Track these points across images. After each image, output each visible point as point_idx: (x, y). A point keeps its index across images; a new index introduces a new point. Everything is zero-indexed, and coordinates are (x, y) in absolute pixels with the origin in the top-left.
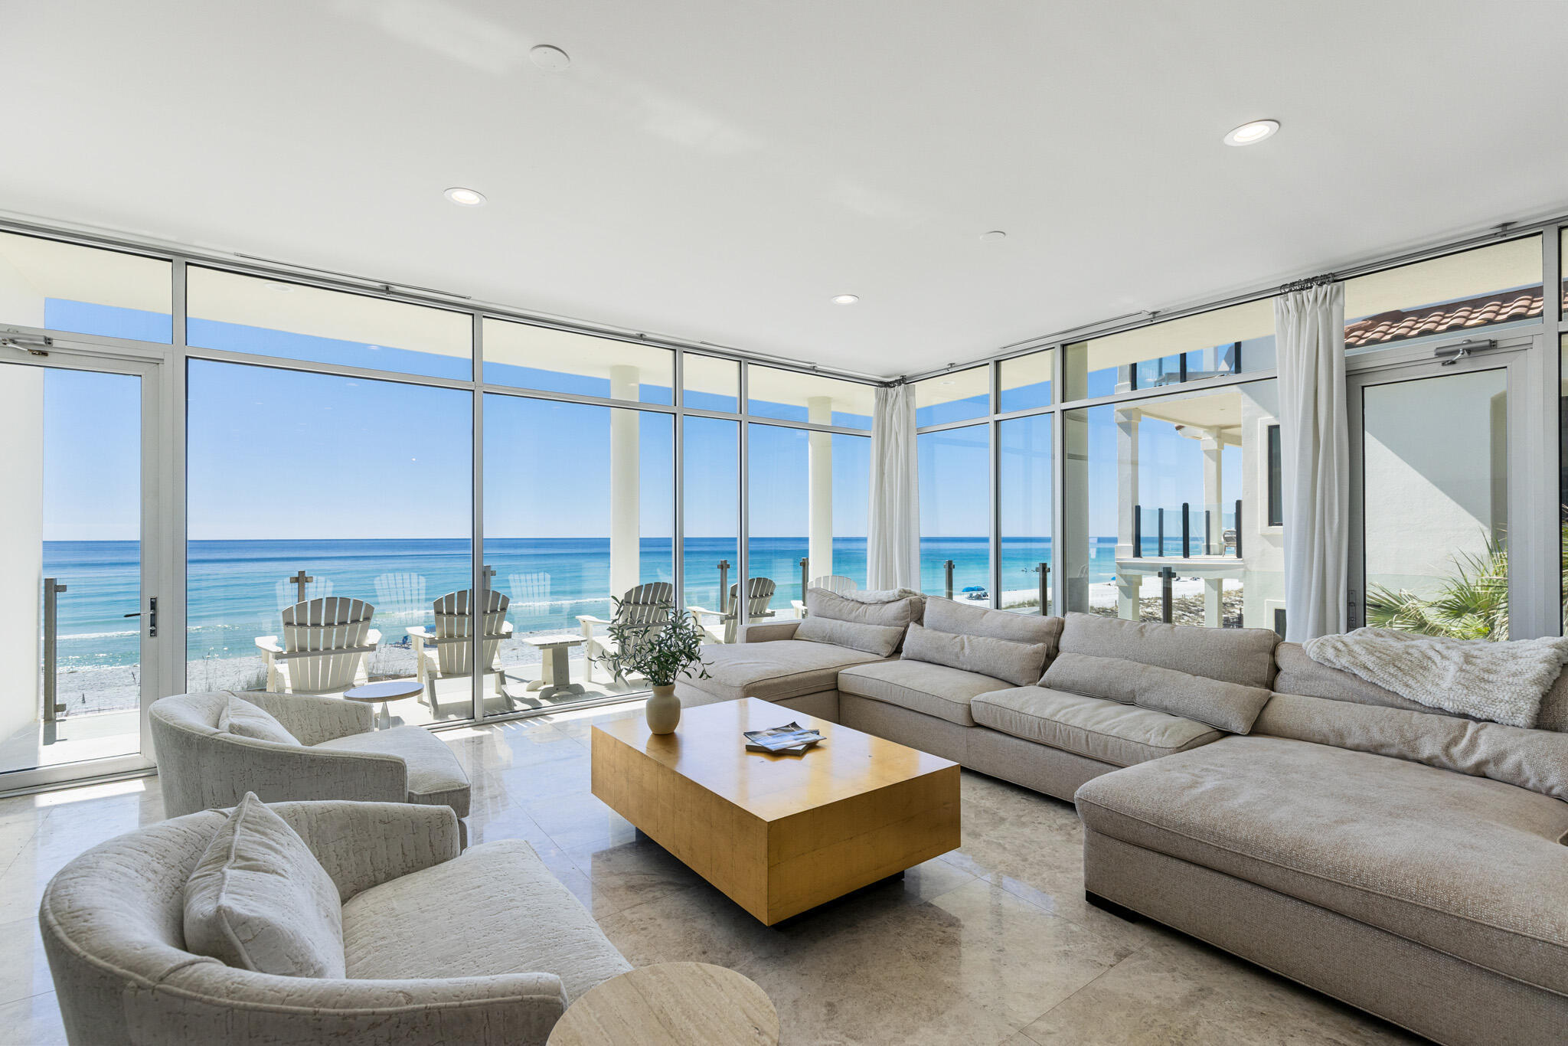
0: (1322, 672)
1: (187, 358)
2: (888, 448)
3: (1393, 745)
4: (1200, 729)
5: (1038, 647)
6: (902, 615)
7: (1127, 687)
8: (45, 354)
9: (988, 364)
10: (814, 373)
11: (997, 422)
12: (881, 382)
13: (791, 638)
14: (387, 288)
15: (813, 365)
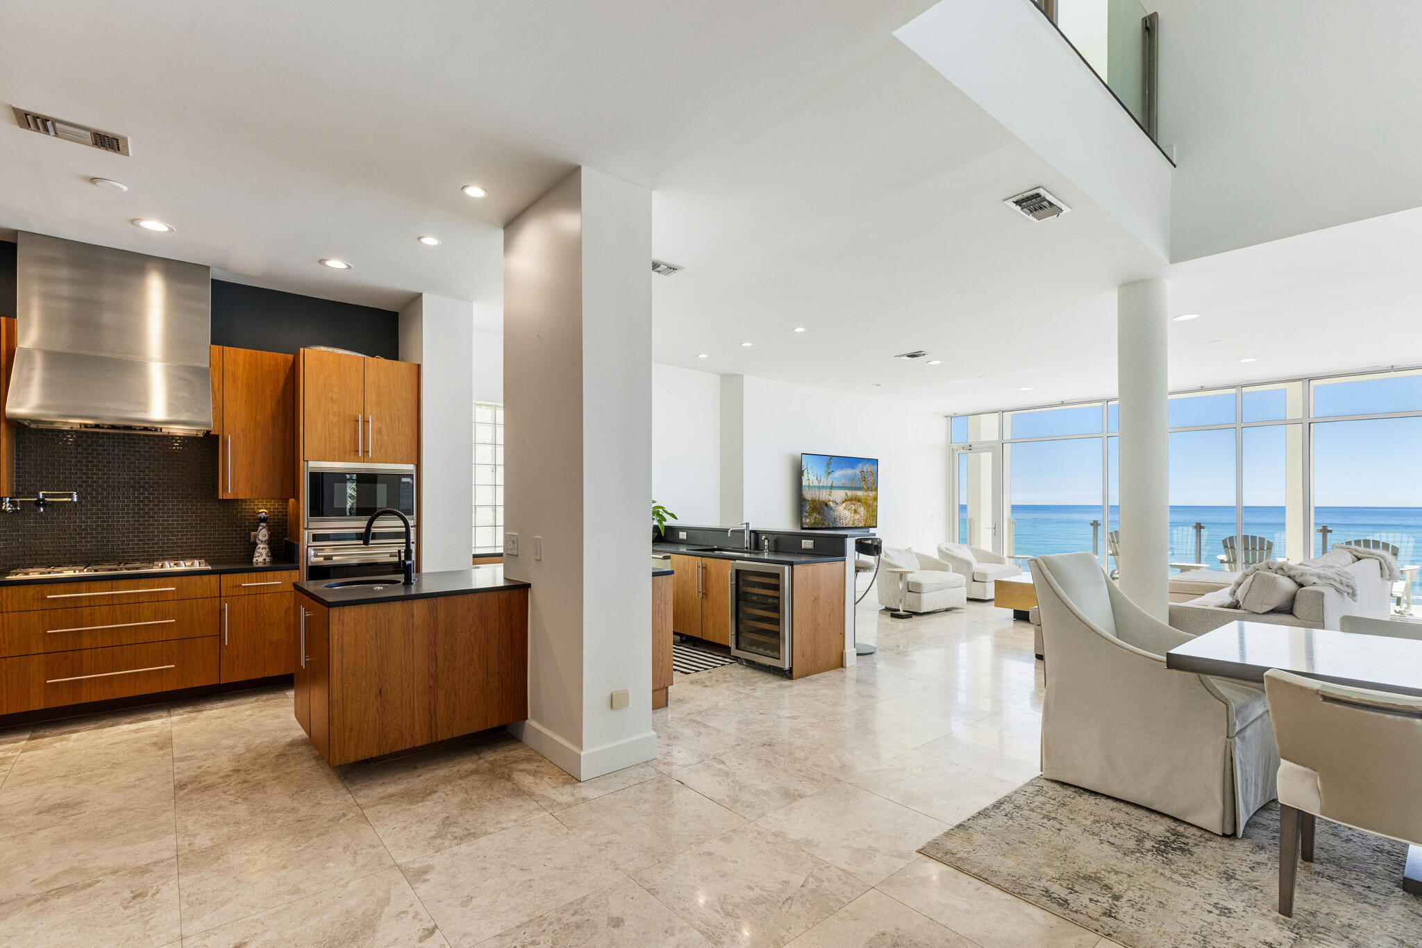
1: (1003, 444)
8: (970, 449)
14: (1063, 403)
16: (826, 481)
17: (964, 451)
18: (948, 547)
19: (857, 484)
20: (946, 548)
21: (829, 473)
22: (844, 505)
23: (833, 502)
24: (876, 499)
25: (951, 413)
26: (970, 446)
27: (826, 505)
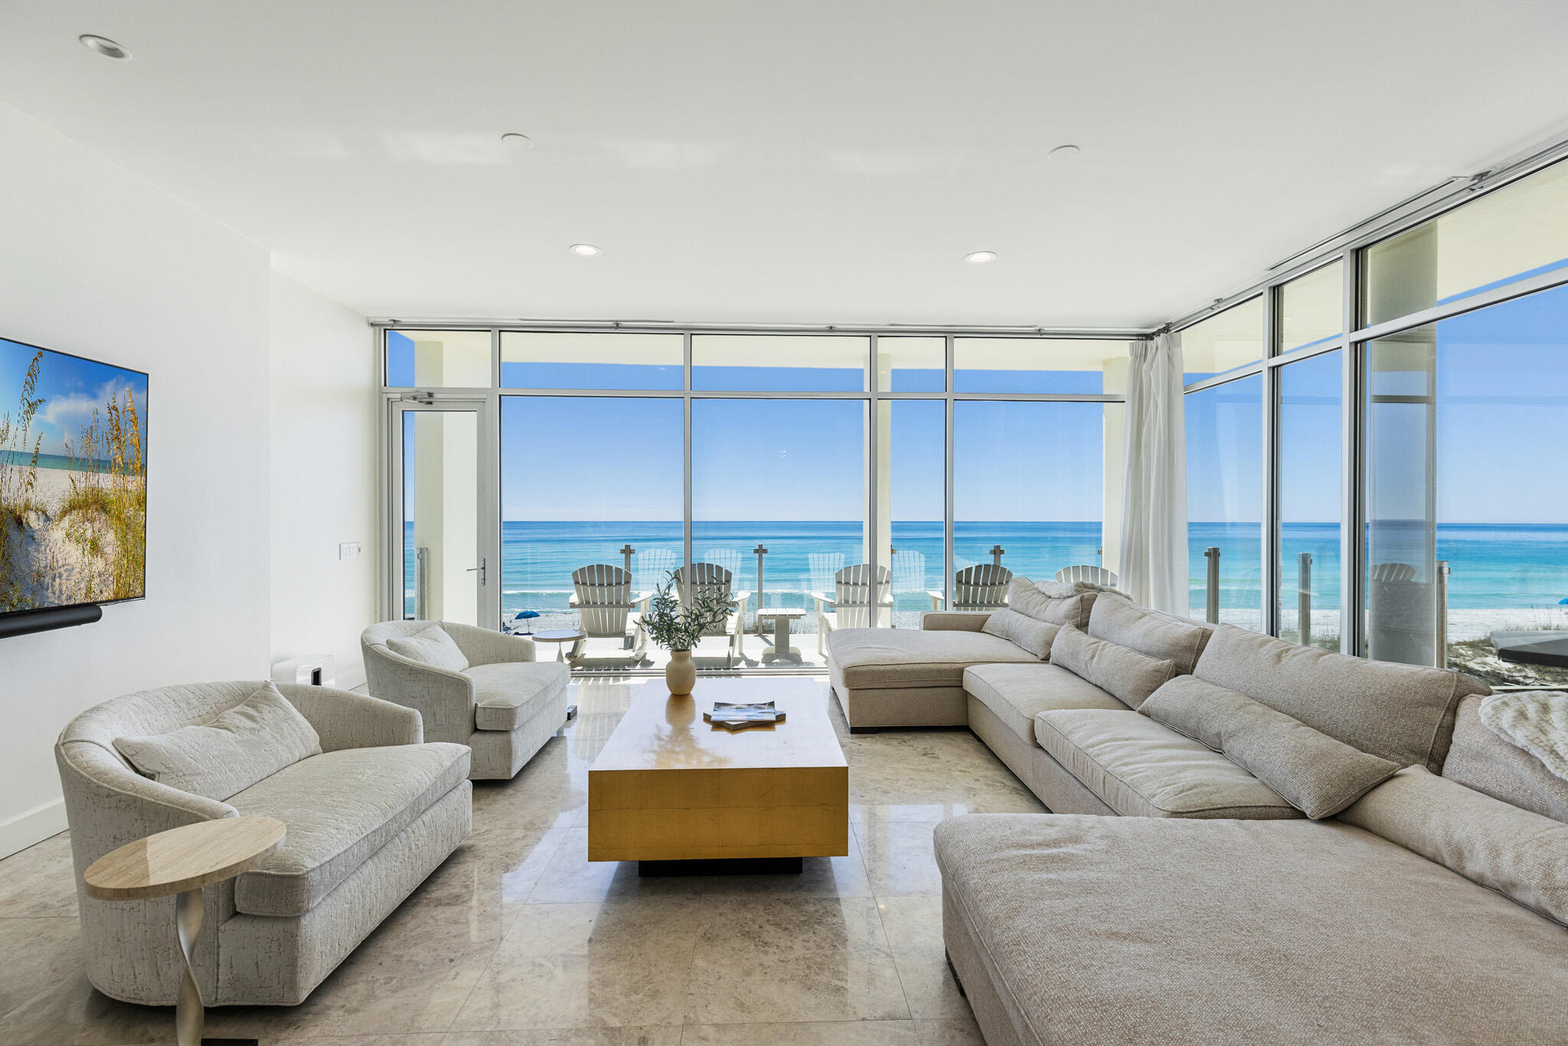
0: (1496, 750)
1: (500, 396)
2: (1146, 414)
3: (1527, 888)
4: (1266, 798)
5: (1162, 664)
6: (1072, 613)
7: (1214, 727)
8: (431, 403)
9: (1261, 294)
10: (1039, 336)
11: (1275, 370)
12: (1141, 335)
13: (979, 630)
14: (617, 325)
15: (1037, 328)
16: (20, 434)
17: (416, 405)
18: (395, 640)
19: (102, 451)
20: (391, 645)
21: (32, 407)
22: (66, 522)
23: (37, 510)
24: (142, 502)
25: (384, 317)
26: (430, 395)
27: (19, 521)
